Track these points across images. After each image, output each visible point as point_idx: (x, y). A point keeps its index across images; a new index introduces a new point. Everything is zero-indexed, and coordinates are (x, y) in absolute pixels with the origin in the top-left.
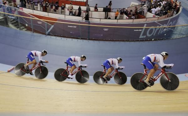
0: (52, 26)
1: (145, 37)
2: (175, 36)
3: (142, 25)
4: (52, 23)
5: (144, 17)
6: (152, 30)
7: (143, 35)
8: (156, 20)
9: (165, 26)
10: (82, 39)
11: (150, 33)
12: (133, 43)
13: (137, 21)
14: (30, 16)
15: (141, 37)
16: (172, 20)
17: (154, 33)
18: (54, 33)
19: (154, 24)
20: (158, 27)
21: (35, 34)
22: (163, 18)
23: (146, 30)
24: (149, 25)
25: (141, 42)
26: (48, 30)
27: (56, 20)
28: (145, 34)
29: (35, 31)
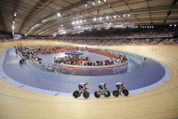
0: (75, 71)
1: (116, 72)
2: (129, 71)
3: (114, 67)
4: (75, 70)
5: (114, 64)
6: (118, 69)
7: (115, 72)
8: (119, 64)
9: (124, 67)
10: (88, 75)
11: (118, 71)
12: (112, 75)
13: (111, 66)
14: (65, 67)
15: (114, 72)
16: (126, 64)
17: (119, 70)
18: (76, 74)
19: (119, 66)
20: (120, 68)
21: (68, 75)
22: (122, 64)
23: (116, 69)
24: (117, 67)
25: (116, 75)
26: (73, 73)
27: (76, 68)
28: (116, 71)
29: (67, 74)
